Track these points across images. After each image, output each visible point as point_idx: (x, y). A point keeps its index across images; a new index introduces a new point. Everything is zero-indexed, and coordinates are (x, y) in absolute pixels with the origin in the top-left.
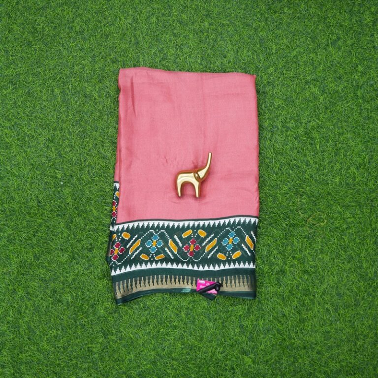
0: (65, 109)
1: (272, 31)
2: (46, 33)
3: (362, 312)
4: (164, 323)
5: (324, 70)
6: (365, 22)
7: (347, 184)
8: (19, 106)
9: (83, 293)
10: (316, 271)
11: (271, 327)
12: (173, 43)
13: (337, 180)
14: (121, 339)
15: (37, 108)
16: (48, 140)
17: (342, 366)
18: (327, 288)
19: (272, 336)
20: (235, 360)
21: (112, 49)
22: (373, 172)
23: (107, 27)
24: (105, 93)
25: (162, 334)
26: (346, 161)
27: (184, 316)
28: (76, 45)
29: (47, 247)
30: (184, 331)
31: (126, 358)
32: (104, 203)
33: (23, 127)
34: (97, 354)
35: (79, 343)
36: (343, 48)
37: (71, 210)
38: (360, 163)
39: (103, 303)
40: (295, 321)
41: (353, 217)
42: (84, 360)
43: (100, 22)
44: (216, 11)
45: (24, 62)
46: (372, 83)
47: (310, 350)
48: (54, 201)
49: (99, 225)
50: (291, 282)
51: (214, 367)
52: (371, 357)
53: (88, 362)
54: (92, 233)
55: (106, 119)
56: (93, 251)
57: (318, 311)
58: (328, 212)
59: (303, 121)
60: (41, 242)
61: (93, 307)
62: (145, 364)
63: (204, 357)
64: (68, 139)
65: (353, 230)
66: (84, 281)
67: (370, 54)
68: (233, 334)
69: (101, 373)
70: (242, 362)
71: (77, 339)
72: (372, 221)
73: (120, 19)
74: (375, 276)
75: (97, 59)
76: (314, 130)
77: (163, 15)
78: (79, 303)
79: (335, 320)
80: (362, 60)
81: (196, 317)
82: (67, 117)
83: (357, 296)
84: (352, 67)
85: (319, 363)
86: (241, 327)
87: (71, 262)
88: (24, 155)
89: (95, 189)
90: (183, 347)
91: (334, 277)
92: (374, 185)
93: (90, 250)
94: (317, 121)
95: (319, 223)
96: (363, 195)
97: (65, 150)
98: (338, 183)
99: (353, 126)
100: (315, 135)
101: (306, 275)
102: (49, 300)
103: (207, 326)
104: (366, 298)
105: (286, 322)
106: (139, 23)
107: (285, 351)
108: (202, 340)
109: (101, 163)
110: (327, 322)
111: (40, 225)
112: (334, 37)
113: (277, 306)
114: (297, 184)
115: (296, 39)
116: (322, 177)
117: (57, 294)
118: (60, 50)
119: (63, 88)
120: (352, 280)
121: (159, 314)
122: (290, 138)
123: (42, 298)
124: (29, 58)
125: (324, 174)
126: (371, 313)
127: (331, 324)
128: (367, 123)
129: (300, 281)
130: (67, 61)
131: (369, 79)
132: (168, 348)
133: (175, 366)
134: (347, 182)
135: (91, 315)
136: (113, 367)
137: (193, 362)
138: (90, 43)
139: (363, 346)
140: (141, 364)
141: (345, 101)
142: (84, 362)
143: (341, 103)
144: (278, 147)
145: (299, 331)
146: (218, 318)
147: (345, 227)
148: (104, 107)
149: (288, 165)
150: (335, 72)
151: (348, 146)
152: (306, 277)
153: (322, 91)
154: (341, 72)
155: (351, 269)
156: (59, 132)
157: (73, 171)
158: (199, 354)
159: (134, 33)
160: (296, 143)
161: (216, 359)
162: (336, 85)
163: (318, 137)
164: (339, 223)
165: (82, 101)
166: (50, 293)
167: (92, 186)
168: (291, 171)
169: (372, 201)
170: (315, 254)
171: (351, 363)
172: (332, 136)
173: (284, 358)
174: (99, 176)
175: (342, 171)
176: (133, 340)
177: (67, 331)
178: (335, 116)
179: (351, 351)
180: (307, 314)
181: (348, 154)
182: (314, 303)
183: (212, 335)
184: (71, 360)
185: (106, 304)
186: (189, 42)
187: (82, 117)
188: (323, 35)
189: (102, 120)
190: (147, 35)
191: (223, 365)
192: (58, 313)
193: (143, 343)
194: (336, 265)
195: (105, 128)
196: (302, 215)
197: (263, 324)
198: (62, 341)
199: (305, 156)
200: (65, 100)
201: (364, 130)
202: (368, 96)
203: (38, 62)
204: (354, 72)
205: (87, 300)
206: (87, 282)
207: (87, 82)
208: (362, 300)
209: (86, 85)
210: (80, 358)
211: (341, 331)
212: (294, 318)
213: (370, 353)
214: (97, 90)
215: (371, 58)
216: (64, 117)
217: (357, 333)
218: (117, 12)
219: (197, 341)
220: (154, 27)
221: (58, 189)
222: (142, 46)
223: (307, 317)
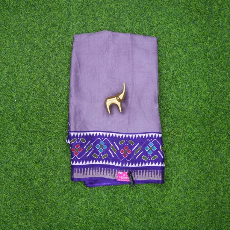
0: (21, 53)
1: (155, 12)
2: (11, 4)
3: (201, 193)
4: (76, 193)
5: (186, 38)
6: (214, 10)
7: (197, 111)
10: (174, 165)
11: (144, 199)
12: (92, 15)
13: (191, 108)
14: (47, 202)
15: (3, 52)
16: (9, 73)
17: (187, 226)
18: (180, 176)
19: (144, 205)
20: (119, 219)
21: (53, 17)
22: (214, 104)
23: (50, 3)
24: (47, 45)
25: (74, 200)
26: (197, 97)
28: (30, 14)
29: (3, 141)
30: (87, 199)
31: (50, 214)
32: (42, 114)
34: (32, 211)
35: (20, 203)
36: (199, 25)
37: (20, 118)
38: (206, 98)
39: (37, 178)
40: (159, 196)
41: (200, 132)
42: (23, 214)
46: (216, 48)
47: (167, 215)
48: (10, 112)
49: (38, 128)
51: (106, 223)
52: (206, 221)
53: (25, 216)
54: (33, 134)
55: (46, 61)
56: (33, 145)
57: (174, 191)
58: (184, 128)
59: (172, 70)
61: (30, 181)
62: (62, 219)
63: (100, 216)
64: (21, 73)
65: (199, 140)
66: (26, 164)
67: (216, 30)
68: (119, 202)
69: (33, 223)
70: (123, 220)
71: (19, 200)
72: (211, 135)
74: (211, 170)
75: (43, 23)
76: (178, 76)
78: (22, 178)
79: (184, 197)
80: (211, 34)
81: (96, 190)
82: (21, 58)
83: (199, 182)
85: (173, 223)
86: (125, 198)
87: (18, 151)
89: (36, 105)
90: (87, 209)
91: (185, 169)
92: (214, 113)
93: (31, 144)
95: (177, 135)
96: (206, 119)
97: (19, 80)
98: (191, 110)
99: (203, 75)
100: (179, 79)
102: (3, 175)
103: (103, 197)
104: (204, 184)
105: (153, 197)
106: (71, 2)
107: (151, 215)
108: (99, 205)
109: (42, 89)
110: (179, 197)
112: (194, 18)
113: (148, 186)
114: (165, 109)
115: (170, 18)
116: (181, 106)
117: (8, 171)
118: (19, 16)
119: (20, 40)
120: (196, 172)
121: (72, 187)
122: (162, 80)
125: (182, 104)
126: (207, 193)
127: (182, 199)
128: (212, 74)
130: (23, 23)
131: (214, 45)
132: (77, 209)
133: (81, 221)
134: (197, 110)
135: (29, 185)
136: (41, 220)
137: (92, 219)
138: (39, 12)
139: (201, 214)
140: (59, 218)
141: (199, 59)
142: (23, 216)
143: (195, 60)
145: (161, 203)
146: (110, 192)
147: (194, 138)
148: (46, 54)
150: (193, 40)
151: (199, 87)
153: (185, 51)
154: (197, 40)
155: (196, 165)
156: (15, 68)
157: (23, 93)
158: (97, 214)
159: (67, 8)
160: (166, 83)
161: (107, 218)
162: (193, 48)
163: (180, 81)
164: (190, 135)
165: (32, 49)
166: (3, 171)
167: (35, 103)
169: (212, 123)
170: (174, 154)
171: (192, 224)
172: (189, 80)
173: (151, 219)
174: (40, 97)
175: (194, 102)
176: (55, 203)
177: (13, 195)
178: (192, 68)
179: (193, 217)
180: (167, 192)
181: (199, 92)
182: (171, 186)
183: (106, 203)
184: (15, 214)
185: (39, 179)
186: (102, 15)
187: (31, 60)
188: (187, 16)
189: (44, 62)
190: (75, 10)
191: (112, 222)
192: (8, 183)
193: (61, 205)
194: (187, 162)
195: (45, 67)
196: (167, 129)
197: (138, 197)
198: (9, 201)
199: (171, 92)
200: (21, 48)
201: (210, 77)
202: (213, 57)
203: (5, 23)
204: (205, 41)
205: (27, 176)
206: (28, 164)
207: (36, 37)
208: (202, 185)
209: (35, 39)
210: (21, 213)
211: (188, 204)
212: (158, 194)
213: (205, 219)
214: (42, 42)
215: (216, 33)
216: (19, 58)
217: (198, 206)
219: (96, 206)
220: (80, 5)
221: (13, 104)
222: (72, 16)
223: (167, 194)
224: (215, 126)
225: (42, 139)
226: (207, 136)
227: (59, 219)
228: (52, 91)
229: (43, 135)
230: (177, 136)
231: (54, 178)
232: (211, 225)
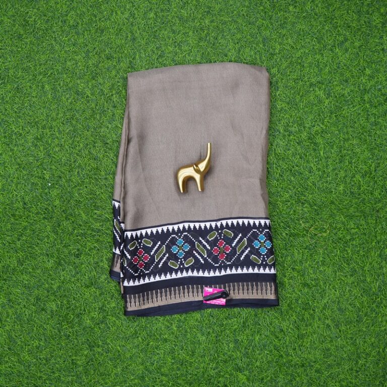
0: (56, 106)
1: (275, 30)
2: (38, 26)
3: (364, 329)
4: (154, 335)
5: (330, 72)
6: (374, 24)
7: (352, 193)
8: (7, 102)
10: (317, 284)
11: (268, 342)
12: (171, 39)
13: (341, 188)
14: (108, 351)
15: (26, 105)
16: (37, 138)
18: (328, 302)
19: (268, 352)
20: (228, 376)
21: (107, 44)
22: (380, 181)
23: (102, 21)
24: (98, 91)
25: (151, 347)
26: (351, 168)
27: (175, 329)
28: (69, 40)
29: (31, 252)
30: (174, 345)
31: (112, 372)
32: (94, 206)
33: (11, 124)
34: (82, 367)
35: (62, 354)
36: (350, 50)
37: (58, 213)
38: (365, 171)
39: (89, 312)
40: (294, 336)
41: (358, 227)
42: (67, 373)
43: (95, 16)
44: (218, 7)
45: (14, 56)
46: (380, 87)
47: (308, 368)
48: (41, 203)
49: (87, 230)
50: (290, 296)
52: (373, 377)
53: (71, 376)
54: (80, 238)
55: (98, 117)
56: (81, 257)
58: (331, 222)
59: (307, 125)
60: (26, 246)
61: (78, 317)
62: (132, 379)
63: (196, 373)
64: (57, 138)
65: (357, 241)
66: (70, 289)
67: (379, 57)
68: (226, 349)
70: (235, 379)
71: (61, 350)
72: (378, 233)
73: (116, 13)
74: (379, 291)
75: (91, 54)
76: (318, 135)
77: (162, 10)
78: (64, 312)
79: (336, 337)
80: (370, 63)
81: (189, 330)
82: (57, 114)
83: (360, 311)
84: (360, 70)
85: (318, 381)
86: (236, 341)
87: (57, 268)
88: (11, 154)
89: (84, 191)
90: (173, 361)
91: (336, 291)
92: (380, 194)
93: (77, 256)
94: (321, 125)
95: (321, 233)
96: (368, 205)
97: (54, 150)
98: (342, 192)
99: (360, 132)
100: (319, 140)
101: (306, 288)
102: (32, 308)
103: (199, 341)
104: (369, 313)
105: (284, 338)
106: (136, 18)
107: (282, 368)
108: (194, 355)
109: (92, 164)
110: (328, 338)
111: (25, 228)
112: (341, 39)
113: (274, 320)
114: (299, 191)
115: (301, 40)
116: (325, 184)
117: (41, 302)
118: (52, 44)
119: (54, 85)
121: (148, 325)
122: (292, 143)
123: (25, 306)
124: (19, 52)
125: (327, 182)
126: (374, 330)
127: (331, 341)
128: (374, 129)
129: (300, 294)
130: (59, 56)
131: (377, 82)
132: (157, 362)
133: (164, 382)
134: (352, 190)
135: (77, 325)
136: (98, 381)
137: (184, 378)
138: (84, 37)
139: (365, 366)
140: (128, 378)
141: (351, 106)
142: (68, 376)
143: (347, 107)
144: (280, 152)
145: (297, 348)
146: (211, 331)
147: (348, 238)
148: (97, 105)
149: (289, 172)
150: (342, 75)
151: (354, 153)
152: (306, 290)
153: (328, 94)
154: (348, 75)
155: (354, 283)
156: (48, 130)
157: (61, 172)
158: (190, 370)
159: (130, 29)
160: (299, 147)
161: (208, 376)
162: (342, 89)
163: (322, 143)
164: (342, 233)
165: (73, 99)
166: (33, 301)
167: (81, 188)
168: (292, 178)
169: (378, 211)
170: (316, 266)
171: (351, 383)
172: (337, 141)
173: (281, 376)
174: (90, 178)
175: (347, 178)
176: (120, 353)
177: (51, 342)
178: (341, 121)
179: (352, 370)
180: (307, 330)
181: (353, 161)
182: (314, 319)
183: (204, 350)
184: (53, 373)
185: (92, 314)
186: (188, 39)
187: (74, 115)
188: (330, 36)
189: (95, 119)
190: (144, 31)
191: (216, 382)
192: (42, 322)
193: (130, 356)
194: (338, 278)
195: (97, 127)
196: (303, 225)
197: (259, 339)
198: (44, 352)
199: (308, 162)
200: (56, 96)
201: (371, 136)
202: (376, 101)
203: (28, 56)
204: (361, 75)
205: (73, 309)
206: (73, 290)
207: (80, 78)
208: (365, 316)
209: (79, 82)
210: (63, 370)
211: (342, 348)
212: (292, 334)
213: (372, 373)
214: (90, 87)
215: (379, 61)
216: (54, 114)
217: (359, 351)
218: (113, 6)
219: (188, 355)
220: (152, 23)
221: (46, 191)
222: (139, 42)
223: (306, 332)
224: (383, 217)
225: (95, 247)
226: (370, 233)
227: (128, 380)
228: (110, 166)
229: (98, 241)
230: (320, 235)
231: (118, 312)
232: (383, 382)
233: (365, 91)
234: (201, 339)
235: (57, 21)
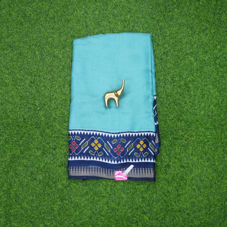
0: (42, 64)
1: (167, 22)
2: (32, 17)
3: (214, 191)
4: (97, 194)
5: (197, 47)
6: (223, 20)
7: (208, 115)
8: (14, 61)
9: (49, 175)
10: (188, 166)
11: (161, 198)
12: (108, 27)
13: (203, 113)
15: (25, 63)
16: (31, 82)
17: (201, 223)
18: (194, 176)
19: (160, 204)
20: (138, 217)
21: (71, 29)
22: (224, 109)
23: (69, 15)
24: (66, 55)
25: (96, 200)
26: (208, 102)
27: (109, 190)
28: (50, 26)
29: (28, 147)
30: (108, 199)
31: (74, 214)
32: (64, 121)
33: (16, 73)
34: (57, 211)
35: (46, 204)
36: (209, 34)
37: (43, 125)
38: (216, 103)
39: (61, 181)
40: (175, 195)
41: (211, 135)
42: (48, 215)
43: (65, 13)
44: (135, 8)
45: (18, 35)
46: (225, 56)
47: (183, 212)
48: (34, 119)
49: (60, 134)
50: (173, 172)
51: (126, 221)
52: (219, 218)
53: (51, 216)
54: (56, 139)
55: (66, 71)
56: (56, 149)
57: (189, 190)
58: (197, 132)
59: (184, 77)
60: (25, 143)
61: (55, 183)
62: (85, 218)
63: (120, 215)
64: (43, 82)
65: (211, 143)
66: (50, 168)
67: (225, 39)
68: (138, 202)
69: (58, 223)
70: (142, 218)
71: (45, 202)
72: (222, 138)
73: (77, 11)
74: (223, 170)
75: (62, 34)
76: (190, 82)
77: (103, 10)
78: (46, 181)
79: (198, 195)
80: (220, 42)
81: (117, 191)
82: (43, 69)
83: (212, 181)
84: (214, 46)
85: (188, 220)
86: (143, 198)
87: (43, 156)
88: (16, 91)
89: (58, 113)
90: (108, 208)
91: (198, 170)
92: (224, 116)
93: (54, 149)
94: (192, 77)
95: (191, 138)
96: (217, 122)
97: (41, 89)
98: (203, 115)
99: (213, 81)
100: (191, 85)
101: (182, 168)
102: (29, 178)
103: (122, 197)
104: (217, 183)
105: (170, 196)
106: (88, 14)
107: (168, 213)
108: (120, 205)
109: (63, 97)
110: (194, 196)
111: (25, 133)
112: (204, 28)
113: (164, 186)
114: (179, 114)
115: (181, 28)
116: (193, 111)
117: (34, 175)
118: (40, 28)
119: (41, 51)
120: (209, 172)
121: (94, 188)
122: (175, 87)
123: (24, 177)
124: (21, 32)
125: (195, 109)
126: (219, 192)
127: (196, 198)
128: (221, 80)
129: (179, 172)
130: (44, 35)
131: (223, 53)
132: (99, 209)
133: (103, 220)
135: (54, 188)
136: (66, 219)
137: (113, 218)
138: (58, 24)
139: (214, 211)
140: (83, 218)
141: (209, 66)
143: (206, 67)
144: (168, 92)
145: (177, 201)
146: (129, 192)
147: (206, 140)
148: (65, 64)
149: (174, 103)
150: (204, 49)
151: (210, 93)
152: (182, 169)
153: (196, 59)
154: (207, 49)
155: (209, 165)
156: (38, 78)
157: (45, 101)
158: (117, 213)
159: (85, 20)
160: (179, 90)
161: (127, 216)
162: (204, 56)
163: (192, 87)
164: (202, 138)
165: (52, 60)
166: (29, 174)
167: (56, 110)
168: (175, 107)
169: (222, 126)
170: (188, 156)
171: (206, 221)
172: (201, 86)
173: (167, 217)
174: (61, 105)
175: (206, 107)
176: (78, 204)
177: (39, 197)
178: (203, 75)
179: (207, 214)
180: (182, 191)
181: (209, 98)
182: (186, 185)
183: (125, 202)
184: (41, 214)
185: (63, 182)
186: (118, 27)
187: (52, 69)
188: (198, 26)
189: (64, 71)
190: (93, 21)
191: (131, 220)
192: (34, 186)
193: (84, 205)
194: (200, 163)
195: (65, 76)
196: (181, 133)
197: (156, 196)
198: (35, 203)
199: (184, 97)
200: (42, 58)
201: (220, 84)
202: (223, 64)
203: (26, 35)
204: (215, 49)
205: (52, 179)
206: (52, 168)
207: (56, 48)
208: (215, 184)
209: (55, 50)
210: (46, 213)
211: (202, 202)
212: (174, 193)
213: (218, 215)
214: (62, 53)
215: (225, 41)
216: (41, 69)
217: (211, 204)
218: (75, 7)
219: (116, 205)
220: (97, 17)
221: (36, 112)
222: (90, 28)
223: (182, 193)
224: (225, 129)
225: (64, 144)
229: (66, 141)
230: (191, 139)
232: (224, 220)
233: (217, 58)
234: (123, 196)
235: (43, 14)
